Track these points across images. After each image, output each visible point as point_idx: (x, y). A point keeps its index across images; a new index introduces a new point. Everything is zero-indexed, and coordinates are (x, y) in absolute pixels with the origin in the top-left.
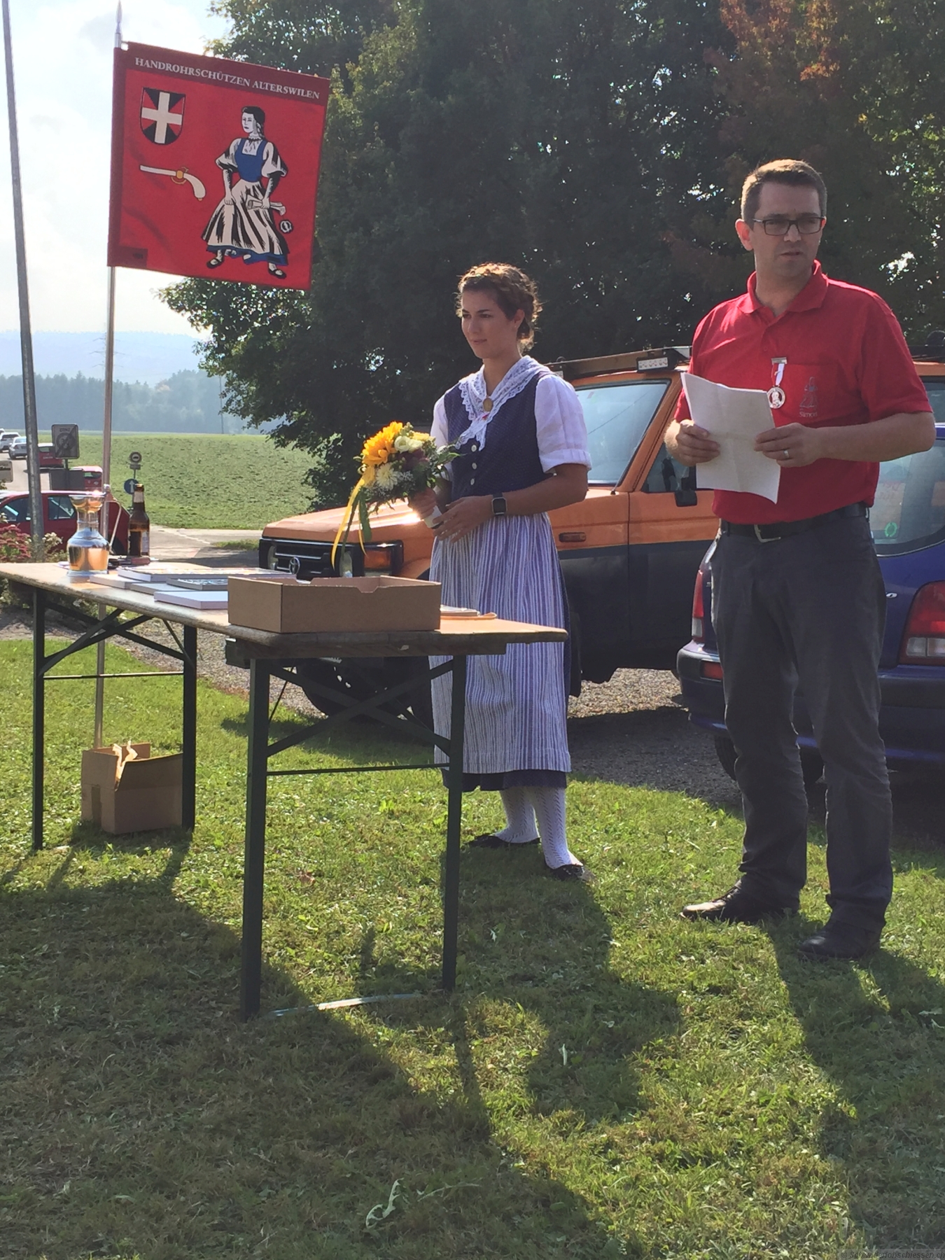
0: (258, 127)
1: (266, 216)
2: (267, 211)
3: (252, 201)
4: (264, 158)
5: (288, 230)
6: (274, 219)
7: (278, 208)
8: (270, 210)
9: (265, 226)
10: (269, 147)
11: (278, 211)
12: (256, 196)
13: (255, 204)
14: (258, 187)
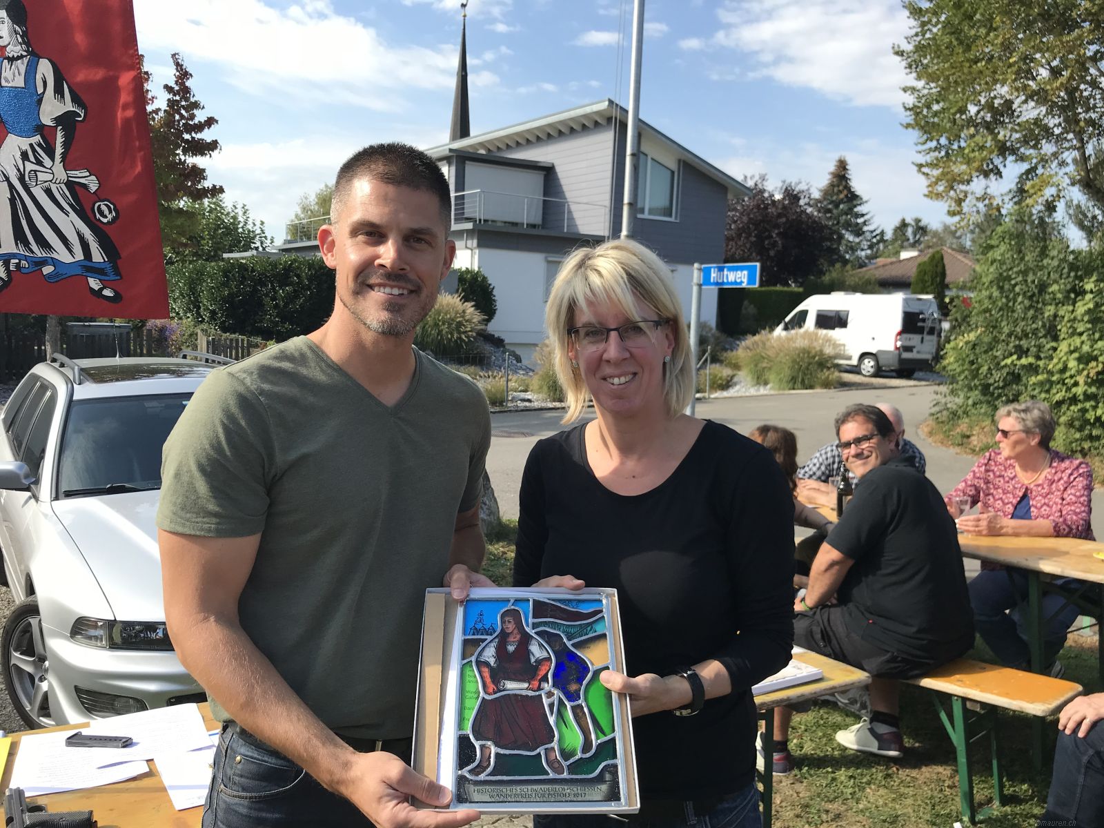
0: (16, 33)
1: (64, 196)
2: (63, 186)
3: (35, 171)
4: (40, 90)
5: (110, 217)
6: (81, 201)
7: (82, 181)
8: (70, 185)
9: (67, 214)
10: (45, 68)
11: (85, 186)
12: (39, 163)
13: (41, 177)
14: (39, 145)
